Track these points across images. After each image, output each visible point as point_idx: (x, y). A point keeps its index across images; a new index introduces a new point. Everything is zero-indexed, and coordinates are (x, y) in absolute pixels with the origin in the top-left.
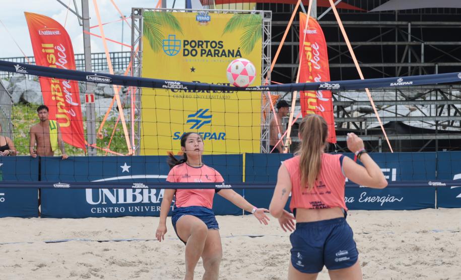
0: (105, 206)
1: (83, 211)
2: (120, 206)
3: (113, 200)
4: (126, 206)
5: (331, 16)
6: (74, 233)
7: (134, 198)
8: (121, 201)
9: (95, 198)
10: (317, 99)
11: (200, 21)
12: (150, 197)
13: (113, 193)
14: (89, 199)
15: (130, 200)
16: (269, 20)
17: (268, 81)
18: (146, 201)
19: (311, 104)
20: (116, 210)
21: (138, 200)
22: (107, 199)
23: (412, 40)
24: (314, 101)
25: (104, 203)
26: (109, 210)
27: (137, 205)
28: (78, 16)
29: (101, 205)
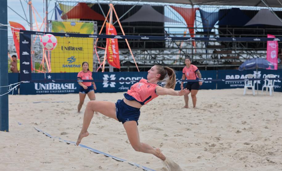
0: (42, 90)
1: (34, 92)
2: (47, 90)
3: (45, 88)
4: (49, 90)
5: (117, 24)
6: (43, 100)
7: (52, 88)
8: (48, 89)
9: (38, 87)
10: (113, 53)
11: (72, 25)
12: (58, 88)
13: (44, 85)
14: (36, 88)
15: (51, 88)
16: (96, 25)
17: (95, 47)
18: (57, 89)
19: (111, 55)
20: (46, 92)
21: (54, 88)
22: (43, 88)
23: (135, 32)
24: (112, 54)
25: (41, 89)
26: (43, 92)
27: (53, 90)
28: (28, 22)
29: (40, 90)
